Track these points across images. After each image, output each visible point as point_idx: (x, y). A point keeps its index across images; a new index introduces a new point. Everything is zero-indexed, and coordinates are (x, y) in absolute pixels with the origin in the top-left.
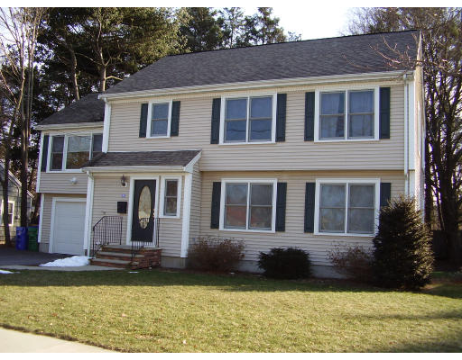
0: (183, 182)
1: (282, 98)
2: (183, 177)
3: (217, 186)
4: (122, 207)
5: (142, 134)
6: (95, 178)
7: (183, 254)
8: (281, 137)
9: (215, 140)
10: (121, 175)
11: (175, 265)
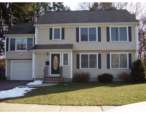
0: (70, 54)
1: (99, 29)
2: (70, 53)
3: (78, 55)
4: (47, 63)
5: (51, 38)
6: (35, 53)
7: (71, 77)
8: (100, 40)
9: (78, 41)
10: (47, 52)
11: (68, 81)
